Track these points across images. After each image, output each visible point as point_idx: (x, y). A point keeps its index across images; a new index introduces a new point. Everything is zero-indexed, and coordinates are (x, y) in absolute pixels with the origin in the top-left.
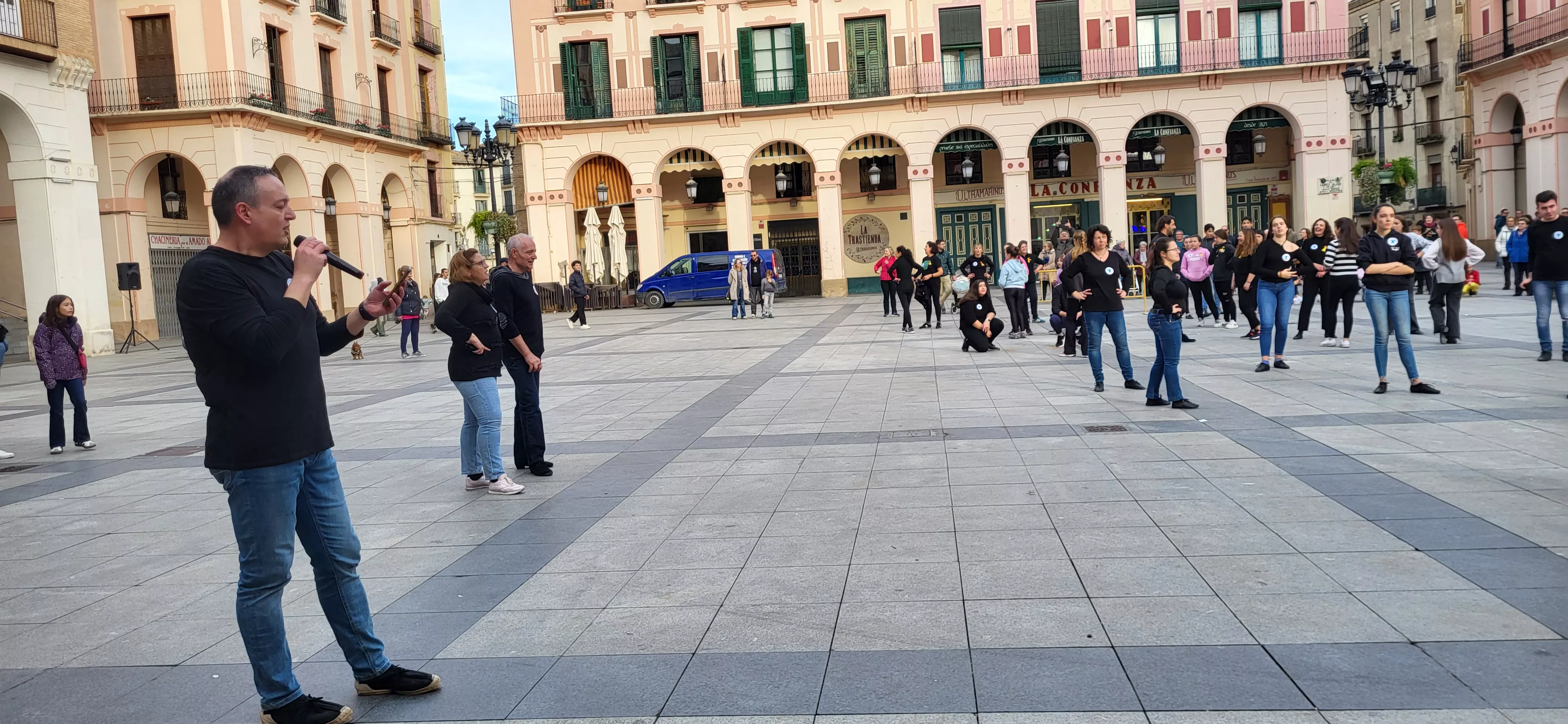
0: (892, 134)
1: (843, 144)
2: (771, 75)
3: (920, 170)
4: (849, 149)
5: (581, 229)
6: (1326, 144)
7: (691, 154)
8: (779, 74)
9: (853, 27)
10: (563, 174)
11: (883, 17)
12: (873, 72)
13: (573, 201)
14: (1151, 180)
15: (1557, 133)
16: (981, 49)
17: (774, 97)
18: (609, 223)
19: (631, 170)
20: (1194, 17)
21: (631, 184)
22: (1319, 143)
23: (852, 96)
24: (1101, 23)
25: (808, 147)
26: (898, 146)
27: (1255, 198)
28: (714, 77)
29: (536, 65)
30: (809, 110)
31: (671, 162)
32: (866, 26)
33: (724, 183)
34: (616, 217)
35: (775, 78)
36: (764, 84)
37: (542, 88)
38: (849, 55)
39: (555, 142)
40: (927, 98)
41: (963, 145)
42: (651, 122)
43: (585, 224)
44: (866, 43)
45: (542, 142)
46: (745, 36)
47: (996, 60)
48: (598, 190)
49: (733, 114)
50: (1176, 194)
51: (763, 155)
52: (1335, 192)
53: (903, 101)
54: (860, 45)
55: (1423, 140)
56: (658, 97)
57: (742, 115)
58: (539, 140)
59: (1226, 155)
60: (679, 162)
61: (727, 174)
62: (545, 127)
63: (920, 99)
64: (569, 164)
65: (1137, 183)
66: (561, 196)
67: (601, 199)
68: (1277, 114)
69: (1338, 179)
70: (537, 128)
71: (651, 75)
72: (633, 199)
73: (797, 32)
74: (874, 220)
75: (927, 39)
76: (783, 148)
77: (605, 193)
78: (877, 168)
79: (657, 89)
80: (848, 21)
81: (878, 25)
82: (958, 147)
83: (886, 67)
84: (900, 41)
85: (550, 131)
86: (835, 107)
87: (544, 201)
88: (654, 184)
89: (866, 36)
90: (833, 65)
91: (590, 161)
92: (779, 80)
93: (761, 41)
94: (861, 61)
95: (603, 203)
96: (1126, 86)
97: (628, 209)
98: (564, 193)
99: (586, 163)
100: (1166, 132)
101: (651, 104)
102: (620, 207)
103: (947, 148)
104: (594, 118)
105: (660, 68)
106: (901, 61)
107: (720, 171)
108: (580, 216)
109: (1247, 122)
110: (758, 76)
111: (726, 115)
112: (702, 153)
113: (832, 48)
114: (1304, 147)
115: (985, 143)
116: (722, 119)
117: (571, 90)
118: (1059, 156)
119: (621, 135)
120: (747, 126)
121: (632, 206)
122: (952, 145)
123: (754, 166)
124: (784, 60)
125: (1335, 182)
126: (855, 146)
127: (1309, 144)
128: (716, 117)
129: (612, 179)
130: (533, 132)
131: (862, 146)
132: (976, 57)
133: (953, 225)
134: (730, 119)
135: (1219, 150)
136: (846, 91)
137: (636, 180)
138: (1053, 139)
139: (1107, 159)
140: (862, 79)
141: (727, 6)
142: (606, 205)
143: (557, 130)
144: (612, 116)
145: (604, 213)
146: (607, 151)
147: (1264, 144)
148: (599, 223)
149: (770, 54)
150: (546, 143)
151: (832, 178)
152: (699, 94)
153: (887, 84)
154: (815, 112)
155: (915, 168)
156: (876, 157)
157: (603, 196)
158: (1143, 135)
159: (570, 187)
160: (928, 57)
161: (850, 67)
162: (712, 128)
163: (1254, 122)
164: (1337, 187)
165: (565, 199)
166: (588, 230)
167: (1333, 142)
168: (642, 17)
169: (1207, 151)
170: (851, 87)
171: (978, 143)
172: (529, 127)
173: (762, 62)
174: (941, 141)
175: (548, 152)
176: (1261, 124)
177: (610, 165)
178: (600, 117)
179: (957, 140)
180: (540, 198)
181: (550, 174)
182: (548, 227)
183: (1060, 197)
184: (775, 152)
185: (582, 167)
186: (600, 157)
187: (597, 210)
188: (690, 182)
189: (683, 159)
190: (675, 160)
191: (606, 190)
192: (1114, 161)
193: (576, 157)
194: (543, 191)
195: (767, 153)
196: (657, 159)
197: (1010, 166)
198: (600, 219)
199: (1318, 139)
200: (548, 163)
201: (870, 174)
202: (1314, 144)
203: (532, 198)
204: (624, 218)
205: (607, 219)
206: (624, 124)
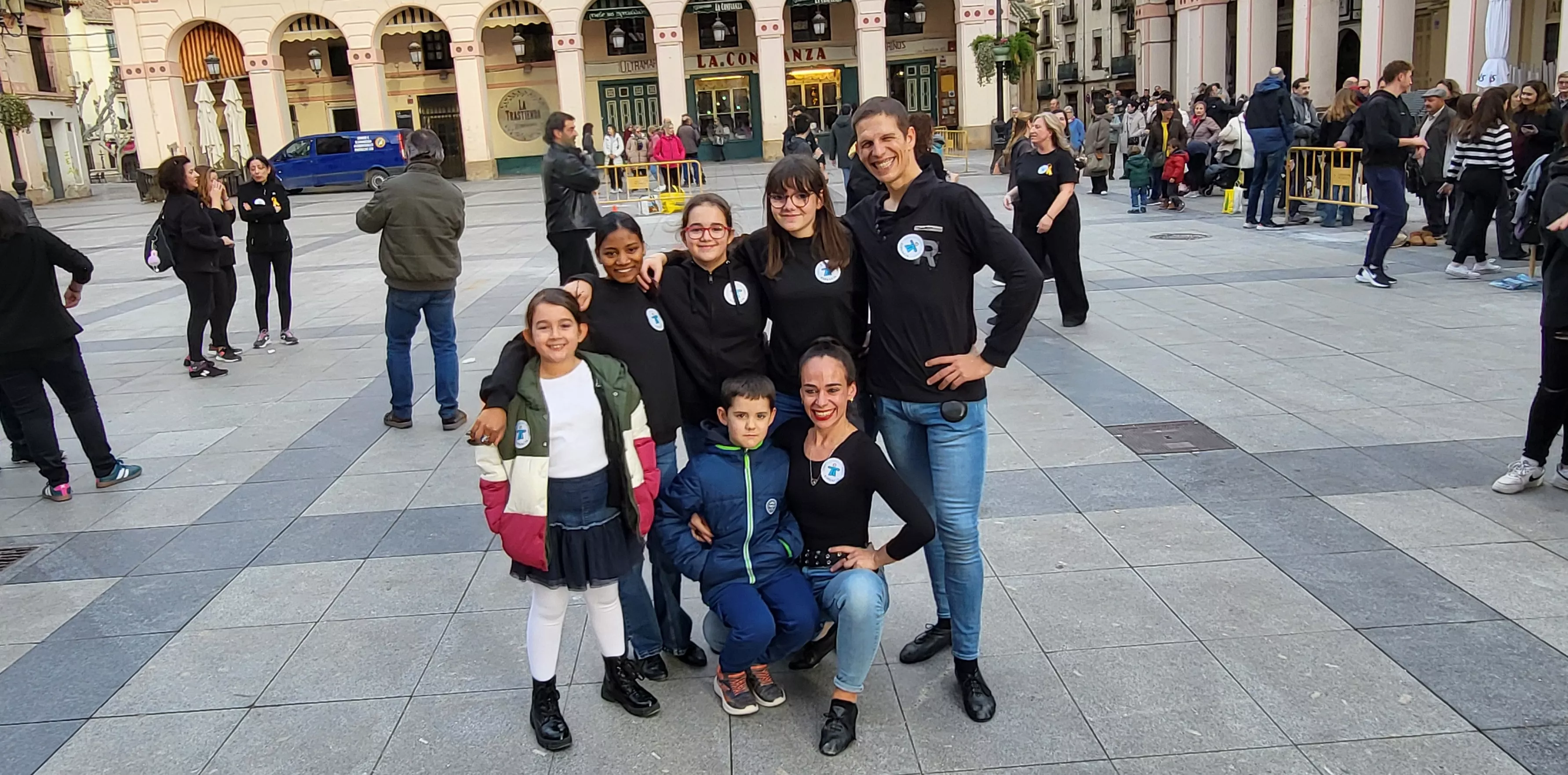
1: (480, 11)
3: (566, 40)
4: (492, 15)
5: (192, 106)
6: (984, 14)
7: (312, 21)
10: (164, 43)
13: (181, 74)
14: (821, 50)
15: (1203, 5)
18: (224, 100)
19: (242, 38)
21: (243, 54)
22: (977, 14)
25: (439, 12)
26: (542, 13)
27: (925, 69)
31: (291, 29)
33: (350, 54)
34: (231, 92)
39: (149, 6)
41: (614, 11)
43: (197, 100)
45: (134, 6)
48: (208, 61)
50: (846, 66)
51: (396, 23)
55: (1117, 8)
59: (885, 25)
60: (300, 29)
61: (351, 44)
64: (169, 33)
65: (806, 54)
66: (164, 69)
67: (212, 73)
72: (247, 73)
74: (532, 94)
76: (416, 14)
77: (217, 66)
78: (520, 38)
82: (609, 15)
87: (143, 74)
88: (270, 55)
91: (198, 28)
95: (216, 76)
97: (244, 84)
98: (167, 66)
99: (193, 30)
102: (237, 81)
103: (597, 15)
107: (342, 39)
108: (190, 92)
112: (324, 19)
114: (962, 18)
115: (638, 9)
118: (715, 24)
121: (248, 79)
122: (603, 12)
123: (385, 34)
126: (496, 13)
127: (967, 14)
129: (222, 48)
131: (503, 11)
133: (617, 99)
135: (877, 20)
137: (248, 50)
138: (710, 6)
139: (764, 28)
142: (220, 80)
145: (217, 88)
146: (212, 17)
147: (924, 13)
148: (213, 99)
150: (141, 6)
151: (470, 49)
155: (560, 38)
156: (520, 25)
157: (214, 69)
158: (803, 2)
159: (176, 59)
165: (167, 72)
166: (199, 107)
167: (991, 12)
169: (866, 21)
171: (630, 10)
174: (591, 8)
175: (144, 18)
177: (216, 33)
179: (608, 6)
180: (138, 71)
181: (148, 43)
182: (152, 104)
183: (727, 68)
184: (409, 19)
185: (189, 34)
186: (207, 23)
187: (209, 84)
188: (314, 52)
189: (304, 26)
190: (296, 27)
191: (217, 61)
192: (770, 30)
193: (177, 24)
194: (141, 62)
195: (400, 19)
196: (273, 25)
197: (662, 35)
198: (214, 95)
199: (977, 9)
200: (145, 30)
201: (514, 43)
202: (972, 14)
203: (129, 72)
204: (241, 93)
205: (221, 95)
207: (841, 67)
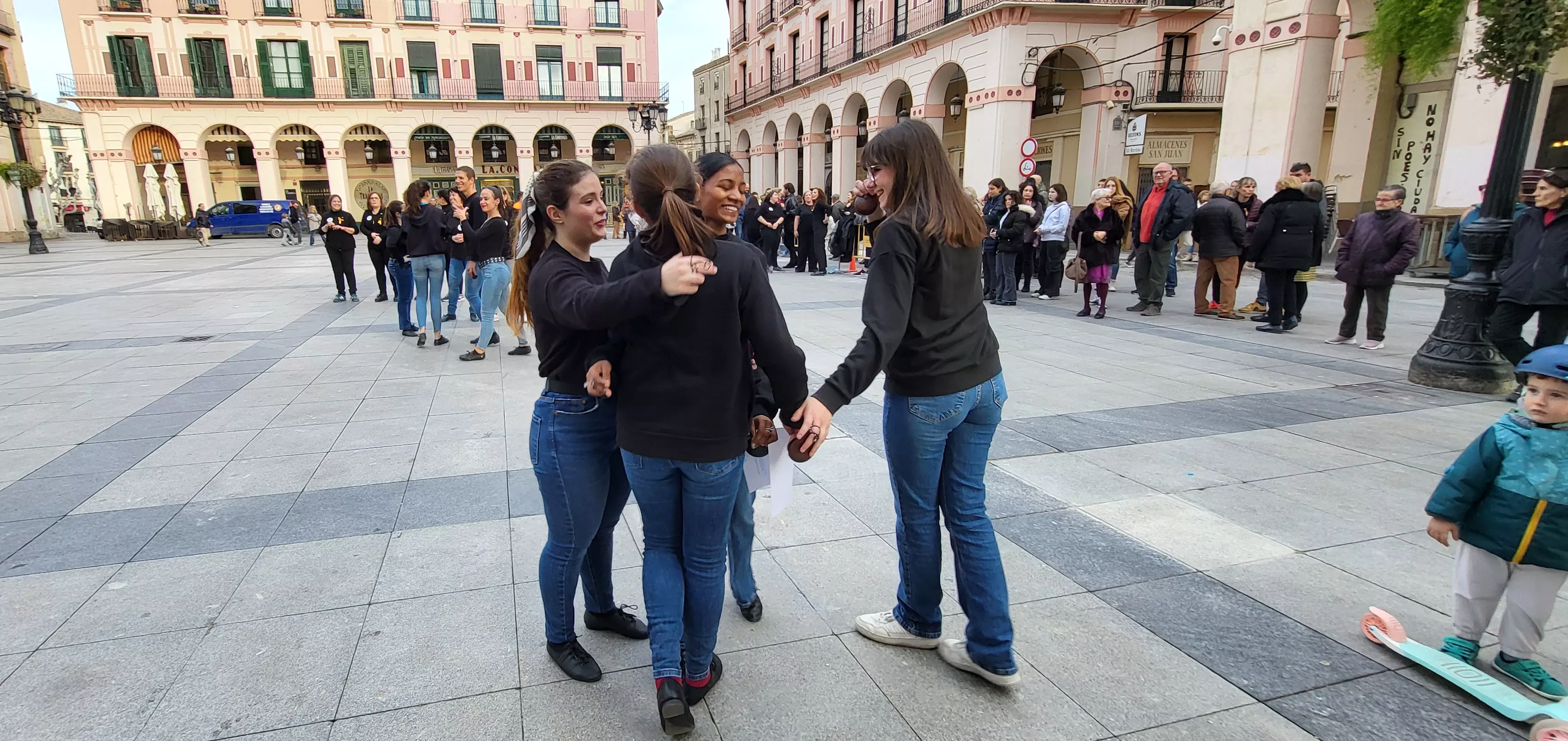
0: (378, 125)
1: (343, 130)
2: (286, 76)
3: (400, 151)
4: (349, 133)
5: (142, 180)
7: (228, 129)
8: (292, 76)
9: (346, 47)
10: (121, 138)
11: (366, 43)
12: (362, 81)
13: (134, 159)
16: (437, 72)
17: (289, 92)
18: (165, 176)
19: (178, 137)
20: (571, 65)
21: (178, 147)
23: (348, 96)
24: (515, 63)
25: (318, 130)
26: (384, 134)
28: (240, 73)
29: (87, 52)
30: (316, 103)
31: (213, 134)
32: (355, 48)
33: (255, 152)
34: (170, 171)
35: (289, 78)
36: (281, 82)
37: (95, 70)
38: (344, 67)
39: (111, 113)
40: (401, 103)
41: (432, 135)
42: (190, 102)
44: (356, 59)
45: (99, 112)
46: (263, 46)
47: (448, 80)
48: (154, 151)
49: (259, 102)
51: (286, 134)
53: (385, 103)
54: (352, 62)
56: (196, 84)
57: (264, 103)
58: (97, 110)
59: (593, 154)
60: (219, 134)
61: (256, 145)
62: (101, 100)
63: (396, 103)
64: (125, 131)
66: (121, 154)
67: (156, 158)
68: (621, 131)
70: (93, 100)
71: (189, 68)
72: (182, 160)
73: (303, 47)
74: (378, 183)
75: (399, 61)
76: (300, 129)
77: (160, 155)
78: (371, 148)
79: (194, 78)
80: (341, 42)
81: (364, 48)
82: (426, 137)
83: (371, 77)
84: (380, 61)
85: (105, 104)
86: (335, 103)
87: (105, 157)
88: (199, 149)
89: (356, 55)
90: (332, 73)
91: (145, 129)
92: (293, 80)
93: (276, 50)
94: (353, 72)
95: (159, 161)
96: (531, 106)
97: (179, 167)
98: (123, 152)
99: (142, 130)
100: (558, 138)
101: (191, 89)
102: (174, 165)
103: (418, 138)
104: (142, 96)
105: (195, 62)
106: (381, 75)
107: (250, 142)
108: (140, 171)
109: (605, 135)
110: (277, 75)
111: (252, 102)
112: (236, 128)
113: (331, 61)
115: (444, 136)
116: (249, 105)
117: (120, 73)
118: (494, 147)
119: (168, 111)
120: (269, 111)
121: (182, 164)
122: (421, 136)
123: (278, 140)
124: (295, 66)
126: (353, 132)
128: (244, 103)
129: (163, 142)
130: (90, 103)
131: (359, 131)
132: (434, 77)
134: (256, 105)
136: (343, 93)
137: (182, 145)
138: (488, 137)
139: (522, 151)
140: (355, 85)
141: (246, 21)
142: (162, 163)
143: (111, 103)
144: (158, 96)
145: (160, 168)
146: (157, 122)
148: (156, 175)
149: (284, 60)
150: (104, 113)
151: (337, 152)
152: (230, 85)
153: (373, 90)
154: (320, 105)
155: (396, 150)
156: (369, 140)
157: (158, 156)
158: (544, 138)
159: (130, 148)
160: (401, 74)
161: (345, 75)
162: (242, 111)
163: (609, 135)
165: (124, 157)
166: (147, 180)
168: (176, 23)
169: (588, 151)
170: (347, 90)
171: (438, 136)
172: (87, 100)
173: (278, 66)
174: (415, 133)
175: (105, 120)
176: (612, 136)
177: (161, 132)
178: (148, 96)
179: (425, 132)
180: (102, 155)
181: (109, 137)
182: (112, 178)
183: (500, 174)
184: (295, 132)
185: (139, 132)
186: (153, 126)
187: (154, 166)
188: (229, 149)
189: (223, 132)
190: (217, 132)
191: (159, 151)
192: (526, 153)
193: (131, 126)
194: (105, 149)
195: (289, 132)
196: (200, 131)
197: (461, 149)
198: (158, 173)
200: (106, 129)
201: (366, 151)
203: (95, 155)
204: (177, 173)
205: (163, 173)
206: (169, 103)
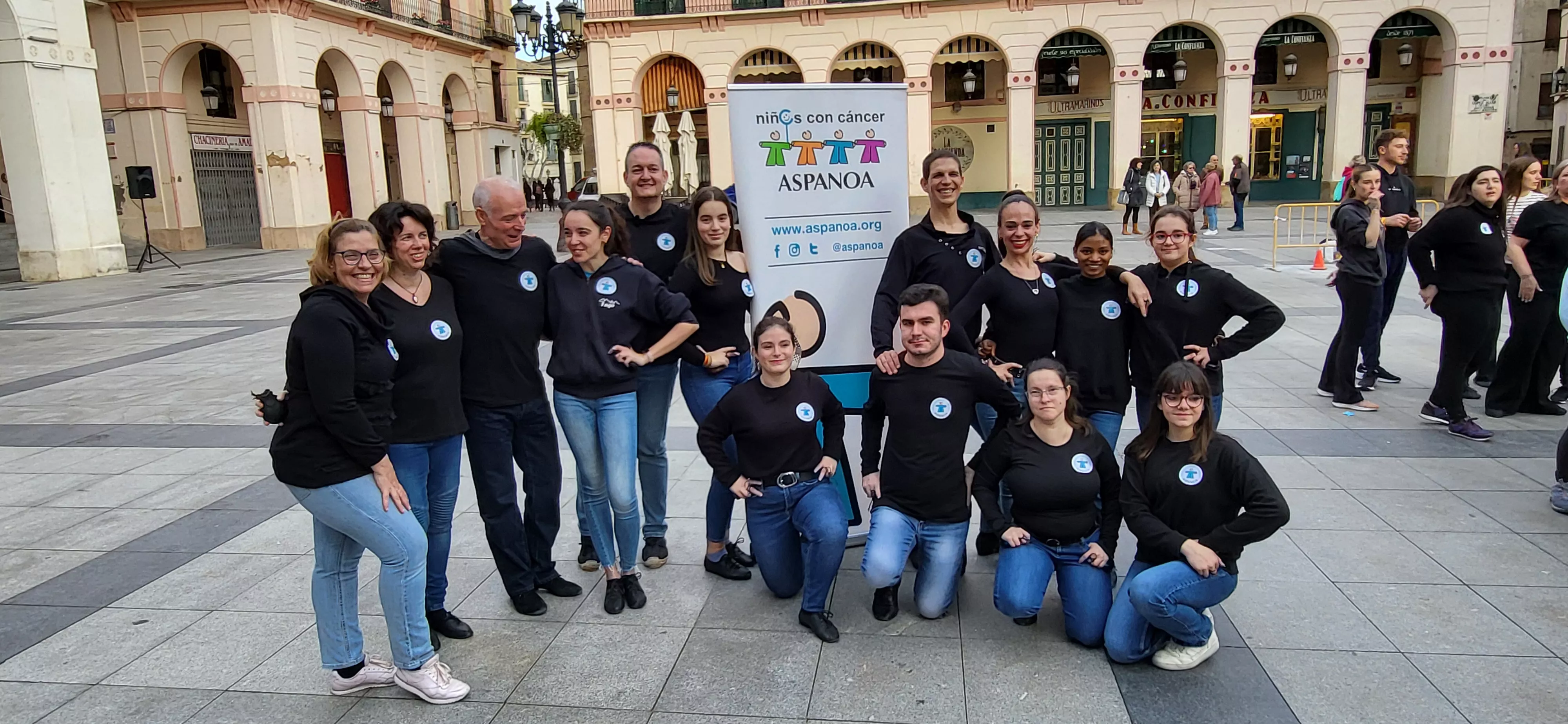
0: (992, 35)
1: (937, 46)
3: (1022, 77)
4: (942, 52)
6: (1484, 56)
7: (768, 56)
10: (632, 75)
13: (642, 106)
18: (679, 130)
19: (704, 72)
21: (704, 87)
22: (1476, 55)
25: (898, 49)
26: (996, 50)
30: (902, 6)
31: (746, 64)
34: (686, 123)
39: (624, 40)
41: (1069, 49)
42: (726, 18)
43: (654, 130)
45: (610, 40)
48: (668, 93)
49: (817, 11)
51: (847, 58)
52: (1489, 111)
57: (826, 11)
58: (607, 38)
59: (1368, 67)
60: (755, 64)
61: (807, 78)
62: (613, 23)
64: (637, 65)
65: (1262, 96)
66: (629, 100)
67: (671, 103)
68: (1425, 21)
69: (1493, 97)
70: (604, 24)
72: (706, 105)
74: (959, 132)
76: (868, 49)
77: (676, 97)
78: (972, 75)
82: (1062, 53)
85: (618, 27)
86: (930, 4)
87: (610, 105)
88: (729, 88)
91: (660, 62)
95: (673, 108)
97: (700, 116)
98: (632, 97)
99: (655, 65)
100: (1297, 40)
102: (692, 113)
103: (1050, 54)
104: (665, 13)
107: (800, 73)
108: (648, 123)
109: (1391, 30)
111: (809, 11)
112: (780, 54)
114: (1459, 60)
115: (1093, 48)
116: (805, 16)
118: (1178, 63)
119: (696, 33)
120: (831, 24)
121: (705, 112)
122: (1056, 50)
123: (836, 70)
125: (1489, 100)
126: (948, 49)
127: (1464, 56)
128: (798, 14)
129: (682, 81)
130: (600, 28)
131: (955, 48)
134: (813, 16)
135: (1360, 61)
137: (708, 83)
138: (1171, 45)
139: (1232, 68)
142: (676, 111)
143: (625, 27)
144: (684, 12)
145: (673, 119)
146: (679, 51)
147: (1411, 55)
148: (668, 130)
150: (614, 41)
151: (923, 84)
154: (907, 9)
155: (1016, 75)
156: (971, 62)
157: (673, 101)
158: (1271, 42)
159: (638, 91)
162: (794, 27)
163: (1398, 30)
164: (1491, 105)
165: (632, 104)
167: (1493, 54)
169: (1349, 62)
171: (1084, 48)
172: (595, 23)
174: (1046, 45)
175: (616, 52)
176: (1406, 33)
177: (680, 67)
178: (672, 13)
179: (1063, 44)
180: (607, 102)
181: (616, 75)
182: (615, 134)
183: (1162, 111)
184: (860, 55)
185: (651, 68)
186: (671, 57)
187: (666, 115)
189: (759, 61)
190: (751, 62)
191: (677, 94)
192: (1239, 71)
193: (645, 57)
194: (609, 94)
195: (851, 55)
196: (731, 61)
197: (1123, 74)
198: (670, 126)
199: (1476, 50)
200: (616, 64)
202: (1470, 56)
203: (599, 102)
204: (696, 125)
205: (677, 126)
206: (698, 21)
207: (1285, 112)
